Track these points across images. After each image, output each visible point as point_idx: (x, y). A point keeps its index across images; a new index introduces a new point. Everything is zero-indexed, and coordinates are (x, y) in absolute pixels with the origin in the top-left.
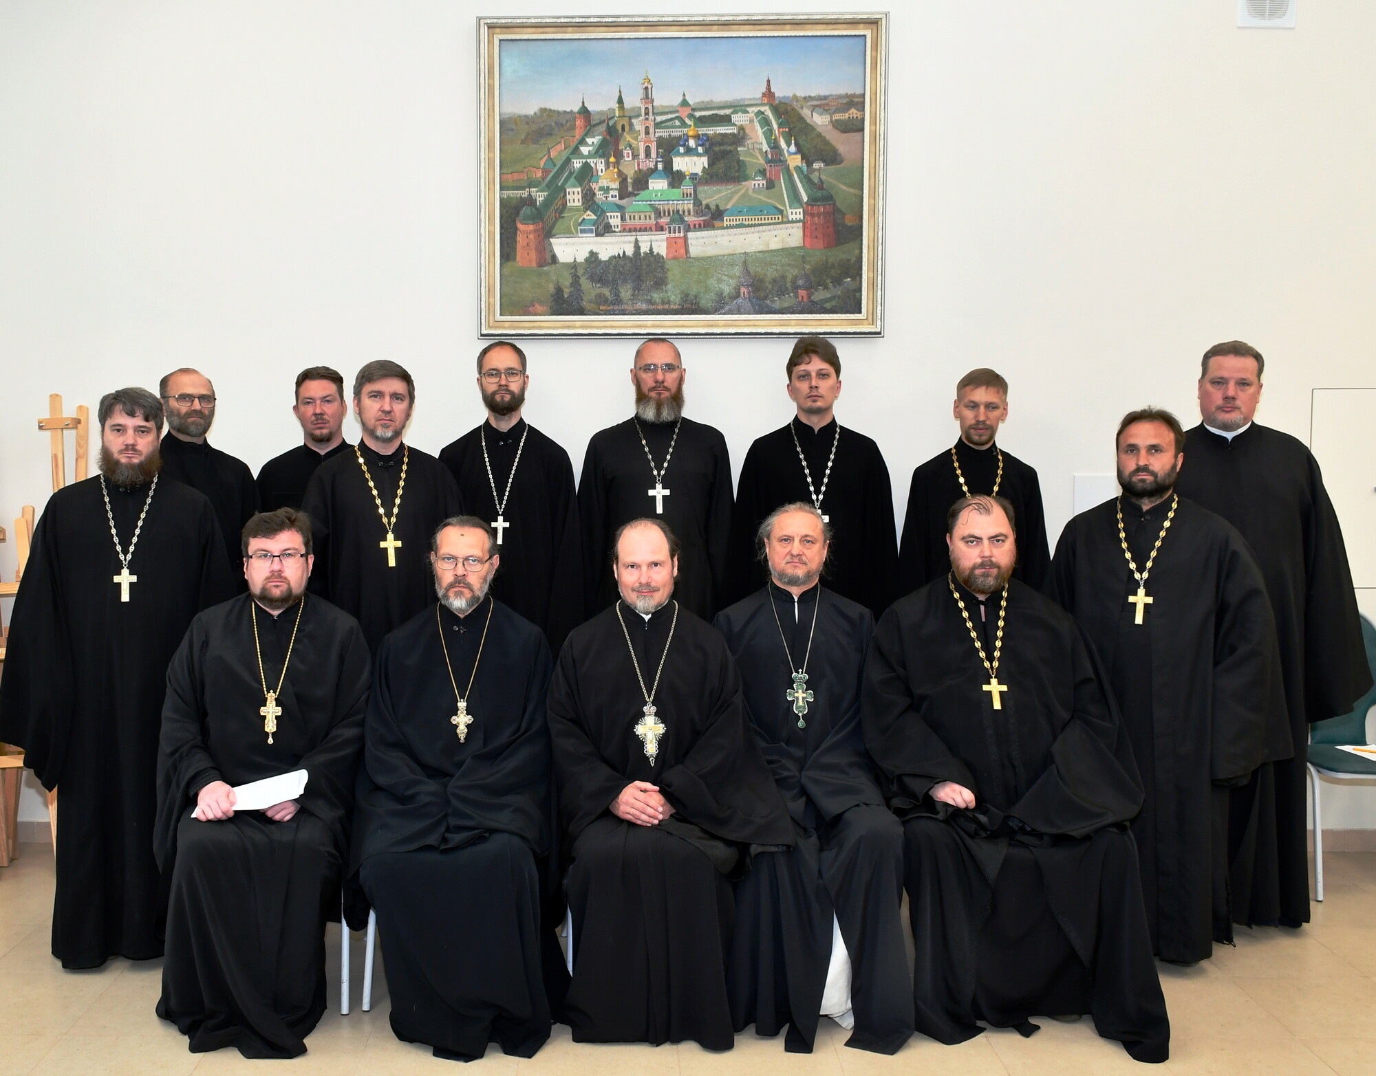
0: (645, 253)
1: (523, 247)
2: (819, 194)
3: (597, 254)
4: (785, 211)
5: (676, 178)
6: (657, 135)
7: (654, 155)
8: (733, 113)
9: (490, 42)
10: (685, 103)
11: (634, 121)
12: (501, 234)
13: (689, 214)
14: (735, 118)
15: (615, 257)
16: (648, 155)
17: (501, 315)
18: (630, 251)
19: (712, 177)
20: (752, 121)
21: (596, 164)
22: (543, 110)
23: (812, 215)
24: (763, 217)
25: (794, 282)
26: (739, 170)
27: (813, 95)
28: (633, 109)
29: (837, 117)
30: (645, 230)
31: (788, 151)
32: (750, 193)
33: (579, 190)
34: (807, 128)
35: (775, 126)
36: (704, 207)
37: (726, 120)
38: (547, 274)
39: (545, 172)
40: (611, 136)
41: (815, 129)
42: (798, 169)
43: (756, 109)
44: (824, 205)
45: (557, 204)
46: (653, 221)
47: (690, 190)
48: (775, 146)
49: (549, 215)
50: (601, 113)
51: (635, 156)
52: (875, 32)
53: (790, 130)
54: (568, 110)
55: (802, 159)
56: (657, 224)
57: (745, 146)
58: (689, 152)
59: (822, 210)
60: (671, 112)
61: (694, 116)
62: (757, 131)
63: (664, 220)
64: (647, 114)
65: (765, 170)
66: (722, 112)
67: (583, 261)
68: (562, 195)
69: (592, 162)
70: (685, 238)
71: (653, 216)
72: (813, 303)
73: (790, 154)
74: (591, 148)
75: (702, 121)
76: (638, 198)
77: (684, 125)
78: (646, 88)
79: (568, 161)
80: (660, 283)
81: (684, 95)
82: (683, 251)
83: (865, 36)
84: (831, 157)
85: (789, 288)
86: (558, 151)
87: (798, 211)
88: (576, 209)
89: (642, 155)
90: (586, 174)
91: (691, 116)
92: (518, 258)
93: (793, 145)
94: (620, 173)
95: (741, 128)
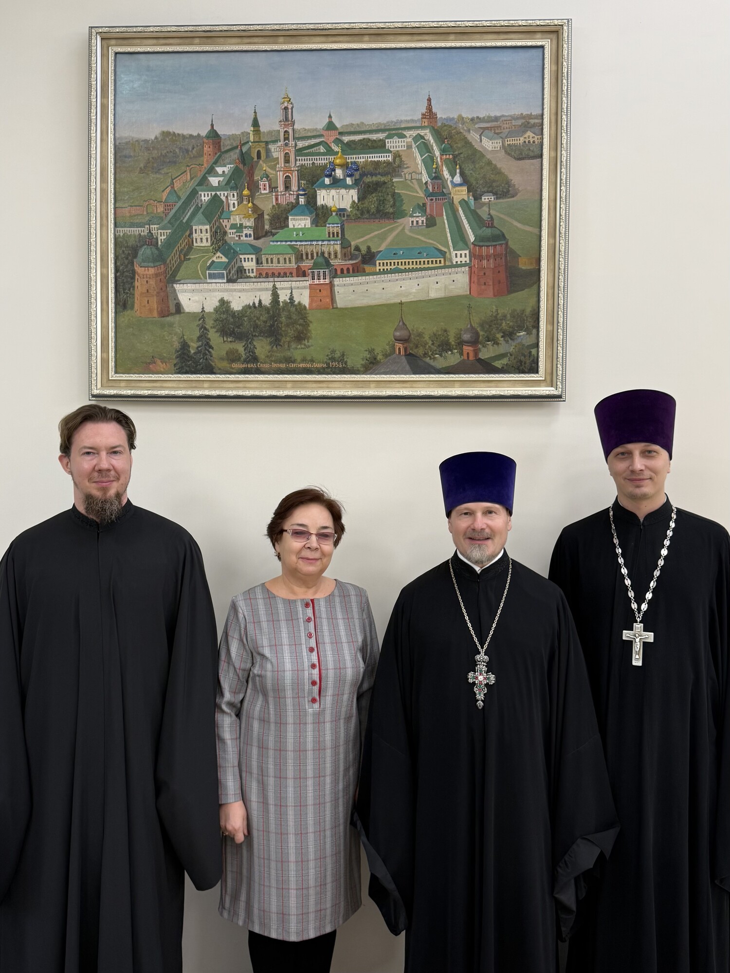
0: (285, 302)
1: (142, 294)
2: (488, 232)
3: (228, 303)
4: (448, 255)
5: (320, 215)
6: (298, 163)
7: (294, 187)
8: (387, 137)
9: (105, 56)
10: (331, 126)
11: (272, 147)
12: (116, 278)
13: (336, 257)
14: (389, 144)
15: (248, 307)
16: (287, 187)
17: (116, 372)
18: (267, 299)
19: (362, 214)
20: (409, 147)
21: (227, 197)
22: (166, 134)
23: (480, 258)
24: (422, 260)
25: (458, 337)
26: (394, 206)
27: (481, 116)
28: (270, 133)
29: (509, 141)
30: (285, 275)
31: (452, 182)
32: (407, 232)
33: (208, 227)
34: (475, 155)
35: (437, 153)
36: (353, 249)
37: (379, 146)
38: (171, 325)
39: (168, 206)
40: (244, 164)
41: (483, 156)
42: (464, 203)
43: (414, 133)
44: (495, 246)
45: (182, 244)
46: (293, 265)
47: (337, 229)
48: (437, 177)
49: (173, 258)
50: (233, 137)
51: (273, 188)
52: (555, 42)
53: (455, 157)
54: (195, 134)
55: (469, 191)
56: (298, 268)
57: (400, 176)
58: (337, 183)
59: (492, 251)
60: (315, 137)
61: (341, 142)
62: (415, 159)
63: (307, 264)
64: (286, 138)
65: (424, 205)
66: (374, 137)
67: (212, 310)
68: (188, 233)
69: (222, 195)
70: (331, 285)
71: (293, 259)
72: (480, 360)
73: (455, 185)
74: (221, 179)
75: (351, 148)
76: (276, 238)
77: (330, 151)
78: (286, 108)
79: (194, 194)
80: (301, 337)
81: (330, 117)
82: (328, 300)
83: (542, 47)
84: (504, 190)
85: (453, 343)
86: (183, 184)
87: (463, 252)
88: (204, 250)
89: (281, 188)
90: (216, 209)
91: (338, 141)
92: (136, 307)
93: (458, 175)
94: (255, 208)
95: (397, 155)
